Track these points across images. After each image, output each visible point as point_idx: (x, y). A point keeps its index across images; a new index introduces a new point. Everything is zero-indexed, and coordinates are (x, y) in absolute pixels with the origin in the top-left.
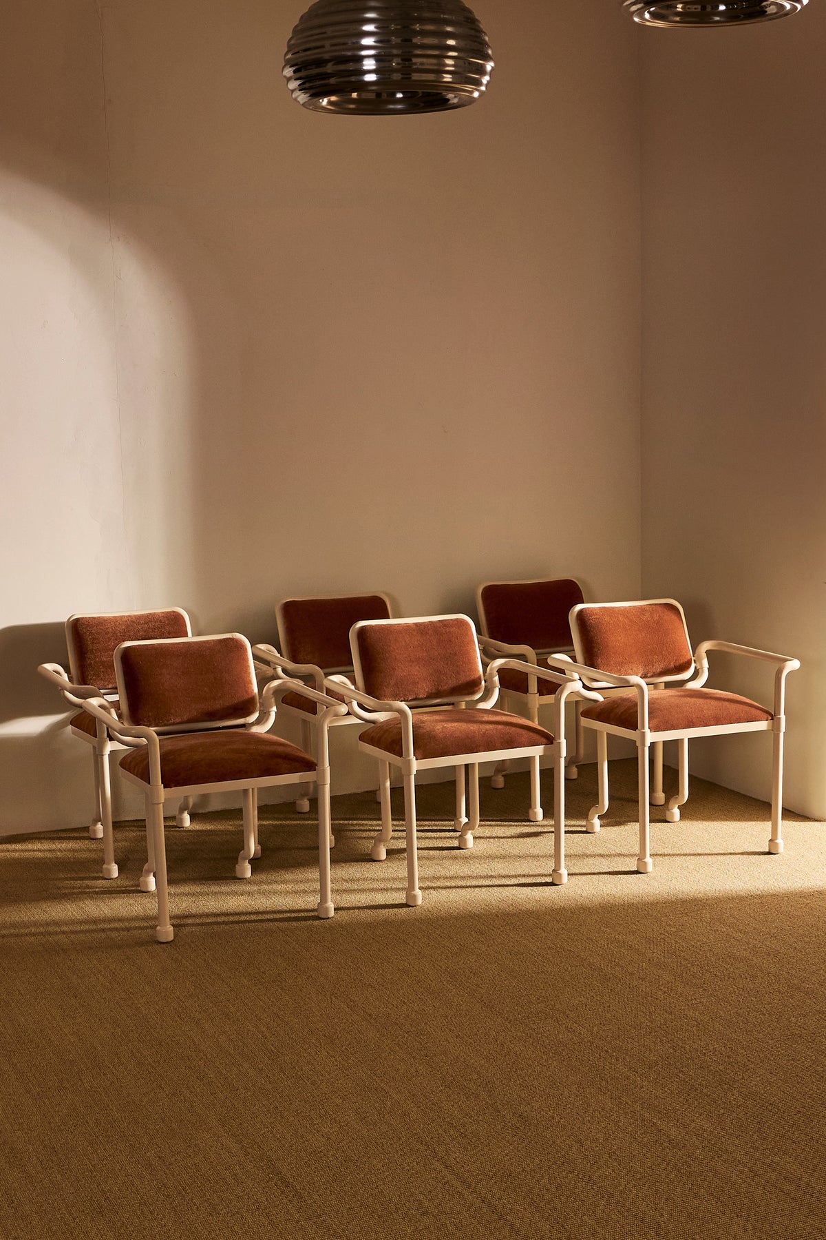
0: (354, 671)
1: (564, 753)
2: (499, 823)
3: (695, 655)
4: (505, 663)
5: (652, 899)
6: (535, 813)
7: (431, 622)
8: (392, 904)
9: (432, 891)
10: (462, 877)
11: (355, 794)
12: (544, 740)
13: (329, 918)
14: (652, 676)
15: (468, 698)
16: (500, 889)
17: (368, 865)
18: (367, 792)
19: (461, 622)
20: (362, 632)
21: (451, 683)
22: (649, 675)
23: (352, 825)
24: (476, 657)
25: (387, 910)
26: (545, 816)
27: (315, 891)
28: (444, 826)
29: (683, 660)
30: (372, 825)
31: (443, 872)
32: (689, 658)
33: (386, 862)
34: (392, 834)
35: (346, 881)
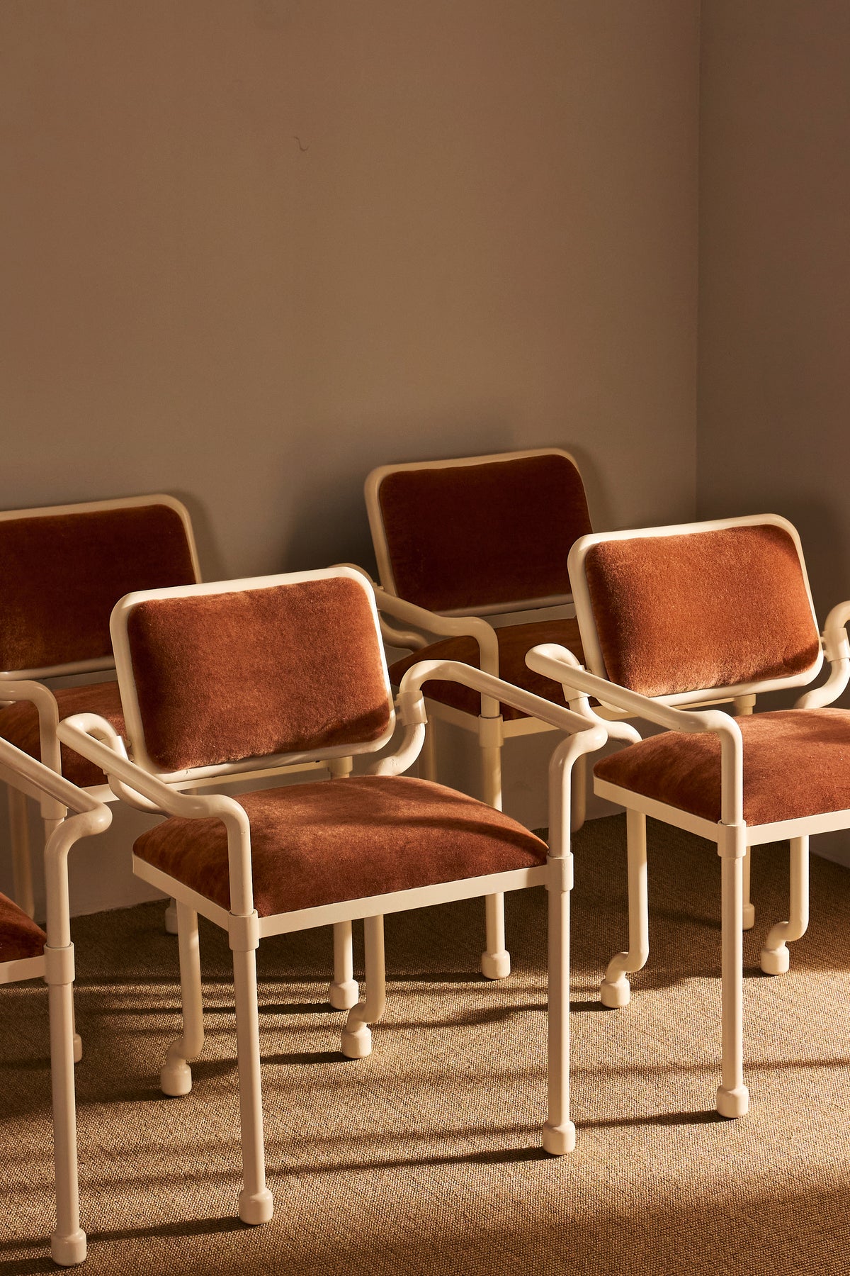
0: (114, 668)
1: (569, 883)
2: (420, 984)
3: (824, 633)
4: (437, 669)
5: (754, 1190)
6: (495, 963)
7: (282, 589)
8: (209, 1220)
9: (293, 1180)
10: (354, 1139)
11: (119, 912)
12: (528, 857)
13: (76, 1266)
14: (739, 682)
15: (361, 749)
16: (436, 1170)
17: (152, 1109)
18: (144, 905)
19: (346, 586)
20: (138, 617)
21: (327, 718)
22: (732, 681)
23: (118, 996)
24: (377, 662)
25: (199, 1238)
26: (514, 965)
27: (44, 1187)
28: (307, 994)
29: (799, 648)
30: (157, 997)
31: (314, 1126)
32: (812, 641)
33: (191, 1098)
34: (202, 1021)
35: (109, 1155)
